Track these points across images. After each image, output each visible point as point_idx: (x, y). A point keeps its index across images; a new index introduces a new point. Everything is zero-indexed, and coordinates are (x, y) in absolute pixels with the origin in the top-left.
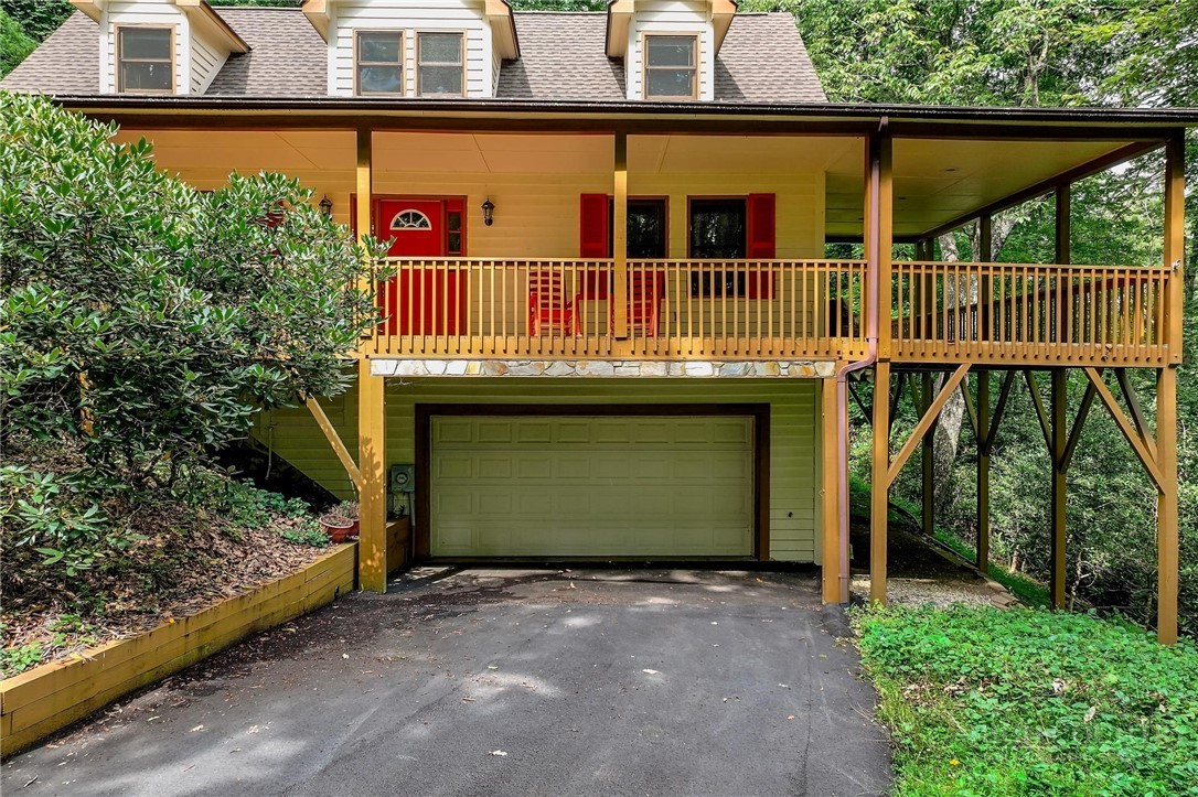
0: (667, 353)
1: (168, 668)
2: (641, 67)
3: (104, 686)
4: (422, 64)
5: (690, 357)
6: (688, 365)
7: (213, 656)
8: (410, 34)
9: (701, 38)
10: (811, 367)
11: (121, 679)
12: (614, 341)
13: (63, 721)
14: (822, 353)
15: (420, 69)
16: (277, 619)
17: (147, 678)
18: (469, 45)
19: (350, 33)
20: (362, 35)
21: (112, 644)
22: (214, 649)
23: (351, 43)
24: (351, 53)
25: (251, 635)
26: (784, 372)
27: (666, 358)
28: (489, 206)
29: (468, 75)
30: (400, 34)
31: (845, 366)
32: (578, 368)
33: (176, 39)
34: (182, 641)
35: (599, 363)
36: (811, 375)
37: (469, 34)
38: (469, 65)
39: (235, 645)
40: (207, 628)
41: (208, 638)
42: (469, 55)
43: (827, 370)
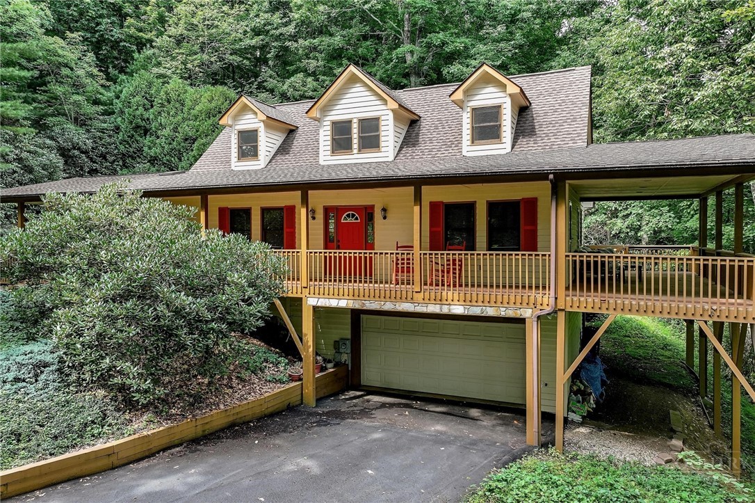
0: (440, 300)
1: (187, 438)
2: (469, 126)
3: (156, 444)
4: (361, 135)
5: (452, 303)
6: (452, 307)
7: (209, 434)
8: (355, 120)
9: (504, 106)
10: (518, 311)
11: (164, 442)
12: (414, 293)
13: (139, 456)
14: (525, 304)
15: (360, 137)
16: (247, 419)
17: (176, 442)
18: (383, 123)
19: (329, 123)
20: (334, 123)
21: (161, 428)
22: (211, 431)
23: (329, 128)
24: (329, 133)
25: (231, 426)
26: (503, 313)
27: (440, 303)
28: (384, 210)
29: (382, 139)
30: (351, 121)
31: (538, 313)
32: (397, 305)
33: (260, 134)
34: (194, 428)
35: (407, 304)
36: (518, 316)
37: (383, 118)
38: (383, 134)
39: (222, 430)
40: (207, 423)
41: (207, 427)
42: (382, 128)
43: (527, 313)
